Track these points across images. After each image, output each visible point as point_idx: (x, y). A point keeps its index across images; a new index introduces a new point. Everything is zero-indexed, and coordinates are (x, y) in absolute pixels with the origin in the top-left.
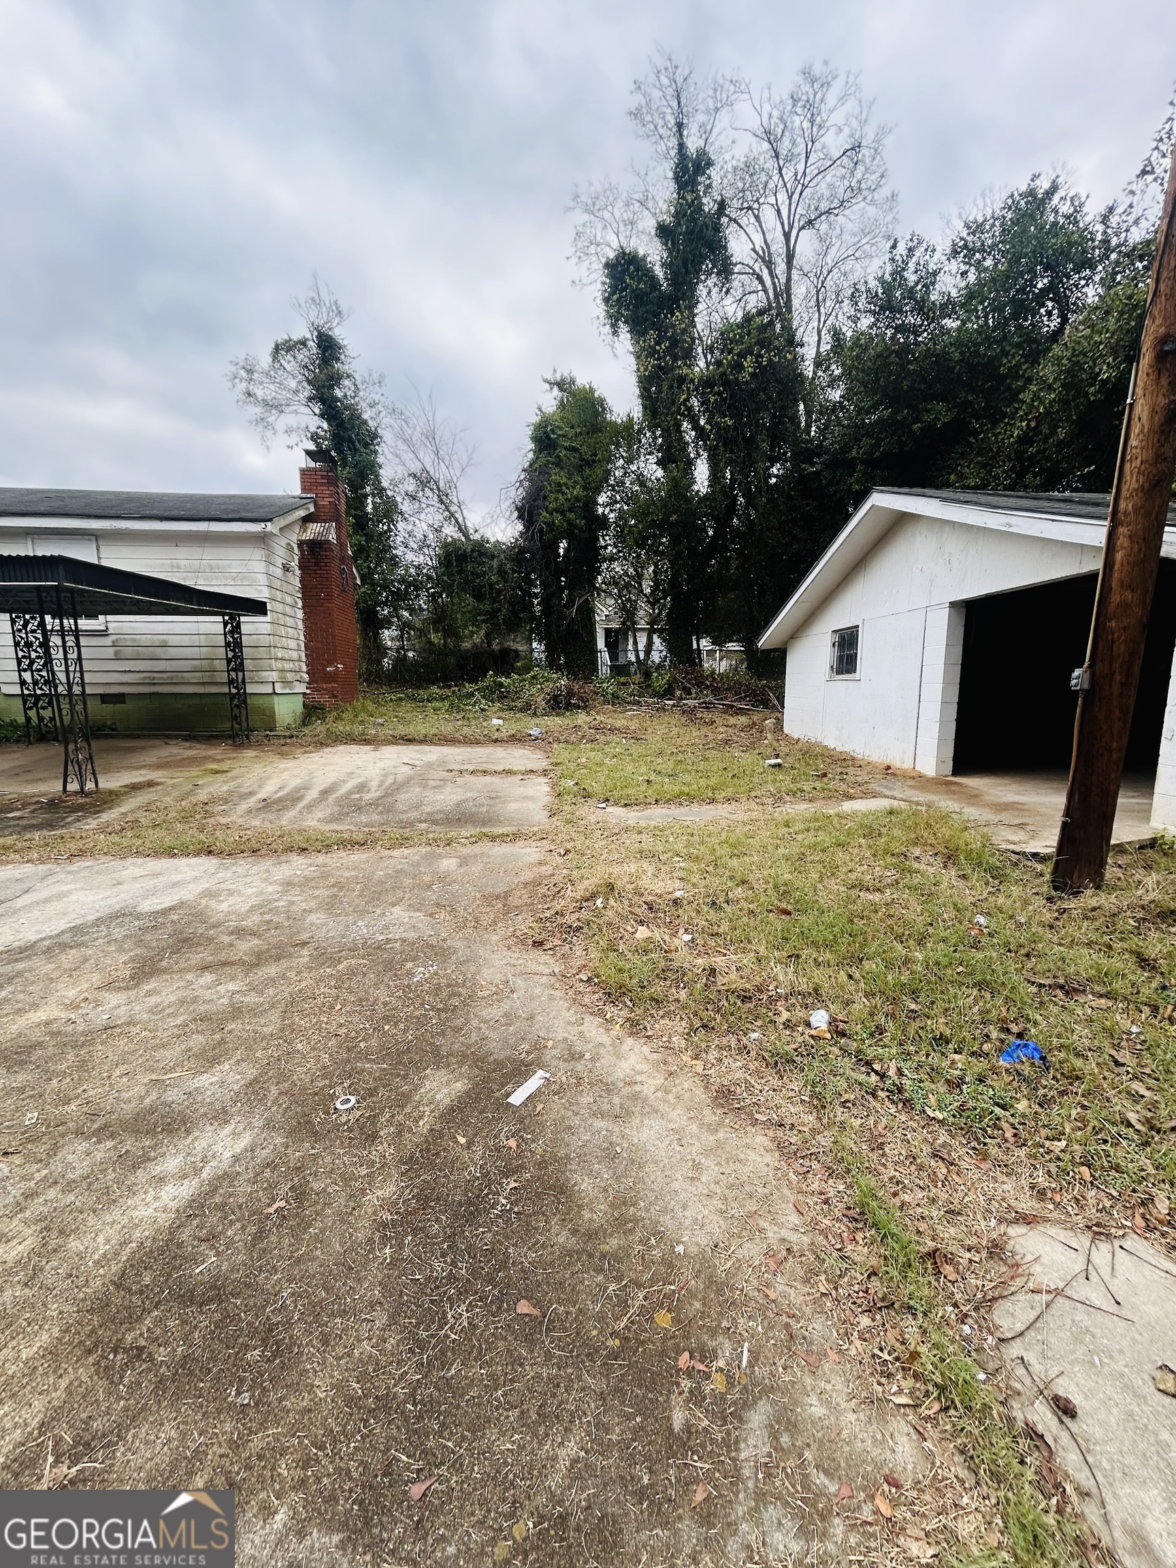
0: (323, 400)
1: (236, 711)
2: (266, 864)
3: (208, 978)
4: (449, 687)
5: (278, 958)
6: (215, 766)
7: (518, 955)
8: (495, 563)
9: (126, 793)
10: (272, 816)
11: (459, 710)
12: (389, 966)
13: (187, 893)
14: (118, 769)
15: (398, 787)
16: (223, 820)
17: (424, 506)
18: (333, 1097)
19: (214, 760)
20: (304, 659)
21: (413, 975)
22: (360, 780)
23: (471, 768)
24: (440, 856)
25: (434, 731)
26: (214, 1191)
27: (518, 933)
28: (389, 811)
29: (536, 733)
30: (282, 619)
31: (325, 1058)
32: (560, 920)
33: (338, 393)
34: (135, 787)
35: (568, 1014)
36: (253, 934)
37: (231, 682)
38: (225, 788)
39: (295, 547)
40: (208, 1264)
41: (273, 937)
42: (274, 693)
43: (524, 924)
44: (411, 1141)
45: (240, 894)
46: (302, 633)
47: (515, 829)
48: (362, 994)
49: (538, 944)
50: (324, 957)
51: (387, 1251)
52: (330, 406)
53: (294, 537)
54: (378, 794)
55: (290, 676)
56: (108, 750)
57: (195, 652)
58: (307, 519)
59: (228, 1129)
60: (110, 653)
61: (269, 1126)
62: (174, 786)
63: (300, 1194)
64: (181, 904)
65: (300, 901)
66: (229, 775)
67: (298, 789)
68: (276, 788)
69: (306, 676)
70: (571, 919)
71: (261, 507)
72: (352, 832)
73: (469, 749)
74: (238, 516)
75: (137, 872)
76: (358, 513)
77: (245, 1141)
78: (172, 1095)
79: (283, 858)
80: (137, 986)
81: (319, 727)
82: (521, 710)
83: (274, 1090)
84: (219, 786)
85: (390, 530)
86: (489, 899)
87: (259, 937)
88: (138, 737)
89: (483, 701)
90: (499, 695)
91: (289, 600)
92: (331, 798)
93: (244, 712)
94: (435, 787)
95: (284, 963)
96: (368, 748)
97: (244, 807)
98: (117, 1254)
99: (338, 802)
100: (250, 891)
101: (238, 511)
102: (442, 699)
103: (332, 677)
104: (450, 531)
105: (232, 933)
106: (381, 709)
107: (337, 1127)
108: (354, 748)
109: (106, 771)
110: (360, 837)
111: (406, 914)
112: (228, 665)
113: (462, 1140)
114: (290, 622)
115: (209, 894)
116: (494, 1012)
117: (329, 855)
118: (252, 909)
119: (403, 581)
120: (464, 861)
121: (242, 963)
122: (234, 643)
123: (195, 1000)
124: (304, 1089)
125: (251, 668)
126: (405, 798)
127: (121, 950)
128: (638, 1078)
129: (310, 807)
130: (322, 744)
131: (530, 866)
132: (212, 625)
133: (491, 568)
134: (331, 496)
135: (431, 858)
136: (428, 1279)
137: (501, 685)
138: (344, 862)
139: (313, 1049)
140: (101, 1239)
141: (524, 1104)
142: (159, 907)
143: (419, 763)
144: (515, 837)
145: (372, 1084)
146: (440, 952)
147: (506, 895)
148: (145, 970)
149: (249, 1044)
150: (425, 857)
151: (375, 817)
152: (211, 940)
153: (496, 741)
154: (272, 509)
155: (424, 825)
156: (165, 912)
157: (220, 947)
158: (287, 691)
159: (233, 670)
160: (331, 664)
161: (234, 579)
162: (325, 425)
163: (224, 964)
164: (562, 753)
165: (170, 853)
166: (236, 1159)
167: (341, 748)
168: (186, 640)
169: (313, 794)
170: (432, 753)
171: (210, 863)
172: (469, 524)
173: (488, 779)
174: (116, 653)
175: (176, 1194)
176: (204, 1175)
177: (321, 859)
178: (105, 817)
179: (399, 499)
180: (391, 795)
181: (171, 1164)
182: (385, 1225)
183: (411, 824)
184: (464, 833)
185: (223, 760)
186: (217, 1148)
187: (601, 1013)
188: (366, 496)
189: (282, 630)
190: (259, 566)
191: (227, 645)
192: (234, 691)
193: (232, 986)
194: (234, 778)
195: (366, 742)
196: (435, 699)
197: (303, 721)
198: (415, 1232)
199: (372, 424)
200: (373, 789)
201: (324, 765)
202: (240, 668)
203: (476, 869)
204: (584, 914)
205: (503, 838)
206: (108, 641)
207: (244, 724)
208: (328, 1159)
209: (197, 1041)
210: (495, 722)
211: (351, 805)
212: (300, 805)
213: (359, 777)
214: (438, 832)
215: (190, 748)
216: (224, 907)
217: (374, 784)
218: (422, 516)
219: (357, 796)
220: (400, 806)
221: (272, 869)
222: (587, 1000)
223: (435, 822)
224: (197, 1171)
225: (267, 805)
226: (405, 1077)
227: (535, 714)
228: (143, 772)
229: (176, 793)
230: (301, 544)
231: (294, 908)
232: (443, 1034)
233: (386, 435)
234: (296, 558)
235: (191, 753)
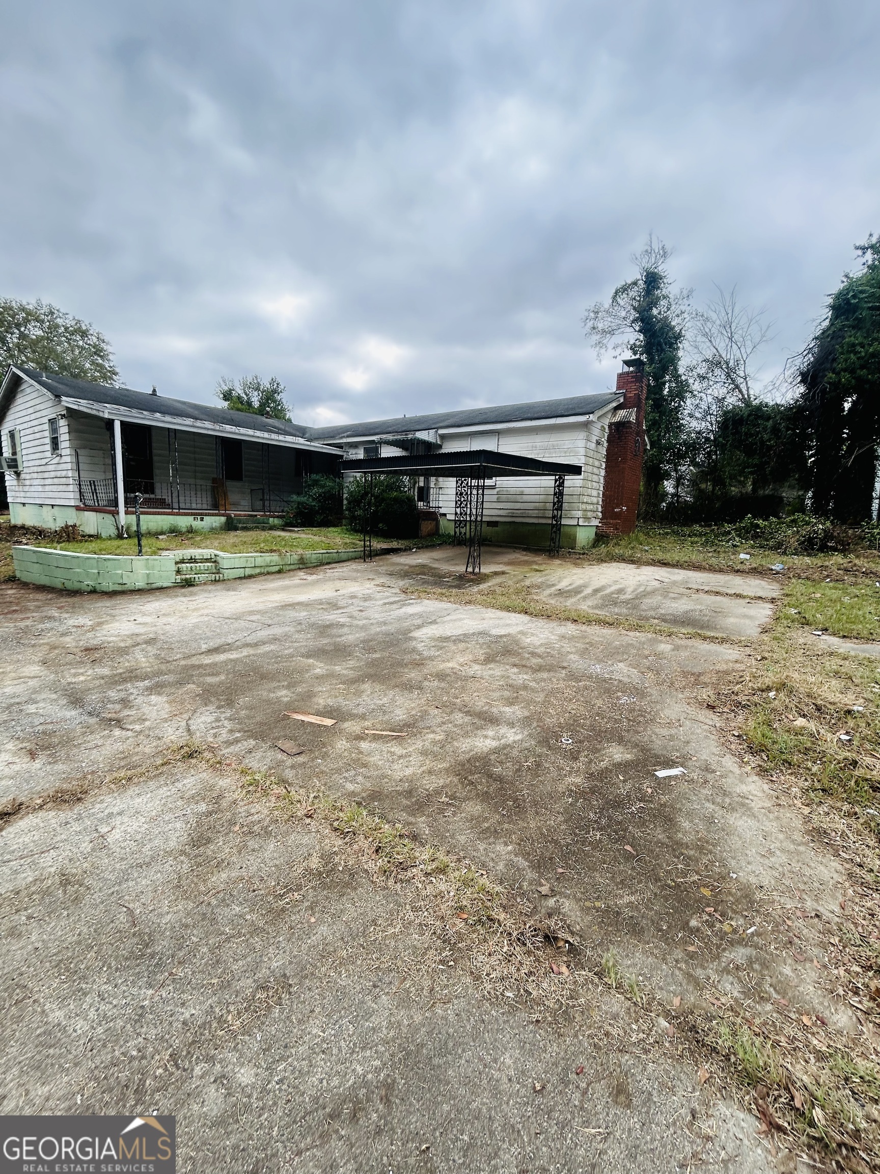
0: (642, 320)
1: (554, 535)
2: (554, 624)
3: (515, 670)
4: (710, 526)
5: (549, 671)
6: (537, 567)
7: (692, 709)
8: (770, 423)
9: (492, 576)
10: (561, 600)
11: (712, 545)
12: (607, 691)
13: (512, 630)
14: (490, 563)
15: (646, 594)
16: (535, 597)
17: (711, 383)
18: (561, 736)
19: (537, 564)
20: (601, 503)
21: (620, 699)
22: (621, 586)
23: (707, 589)
24: (661, 642)
25: (686, 559)
26: (504, 748)
27: (699, 697)
28: (634, 608)
29: (778, 569)
30: (590, 477)
31: (562, 720)
32: (734, 697)
33: (655, 312)
34: (496, 574)
35: (715, 749)
36: (540, 656)
37: (554, 517)
38: (540, 580)
39: (607, 427)
40: (497, 770)
41: (549, 660)
42: (578, 525)
43: (706, 694)
44: (594, 768)
45: (537, 636)
46: (602, 486)
47: (724, 635)
48: (588, 699)
49: (711, 707)
50: (573, 676)
51: (570, 799)
52: (648, 323)
53: (606, 421)
54: (630, 597)
55: (589, 514)
56: (486, 552)
57: (536, 498)
58: (617, 408)
59: (513, 730)
60: (495, 498)
61: (530, 735)
62: (514, 575)
63: (538, 765)
64: (509, 635)
65: (567, 647)
66: (544, 573)
67: (580, 587)
68: (568, 584)
69: (600, 514)
70: (742, 698)
71: (589, 404)
72: (606, 616)
73: (711, 575)
74: (573, 412)
75: (492, 616)
76: (657, 396)
77: (519, 737)
78: (494, 710)
79: (563, 623)
80: (486, 664)
81: (603, 549)
82: (771, 548)
83: (535, 724)
84: (536, 579)
85: (680, 406)
86: (685, 674)
87: (542, 659)
88: (501, 546)
89: (737, 539)
90: (753, 534)
91: (597, 463)
92: (599, 595)
93: (558, 537)
94: (674, 598)
95: (552, 674)
96: (633, 566)
97: (548, 592)
98: (468, 753)
99: (602, 598)
100: (542, 636)
101: (574, 408)
102: (701, 535)
103: (618, 516)
104: (732, 401)
105: (529, 654)
106: (650, 540)
107: (560, 748)
108: (623, 565)
109: (485, 564)
110: (611, 620)
111: (627, 668)
112: (554, 507)
113: (621, 778)
114: (595, 478)
115: (522, 633)
116: (665, 732)
117: (589, 627)
118: (541, 645)
119: (685, 443)
120: (677, 648)
121: (531, 667)
122: (559, 494)
123: (508, 677)
124: (549, 728)
125: (567, 508)
126: (648, 602)
127: (481, 648)
128: (750, 797)
129: (585, 598)
130: (601, 561)
131: (727, 662)
132: (548, 482)
133: (765, 429)
134: (636, 390)
135: (653, 642)
136: (585, 817)
137: (757, 526)
138: (596, 632)
139: (557, 714)
140: (464, 746)
141: (665, 778)
142: (499, 634)
143: (667, 580)
144: (723, 641)
145: (582, 738)
146: (640, 693)
147: (700, 674)
148: (489, 659)
149: (529, 702)
150: (650, 640)
151: (625, 611)
152: (519, 654)
153: (738, 571)
154: (595, 405)
155: (656, 621)
156: (501, 636)
157: (523, 659)
158: (586, 524)
159: (556, 509)
160: (618, 507)
161: (565, 452)
162: (642, 337)
163: (524, 666)
164: (797, 587)
165: (508, 609)
166: (515, 742)
167: (615, 564)
168: (533, 491)
169: (589, 591)
170: (679, 575)
171: (526, 618)
172: (751, 392)
173: (719, 598)
174: (498, 499)
175: (490, 744)
176: (502, 741)
177: (584, 627)
178: (482, 586)
179: (691, 381)
180: (639, 599)
181: (490, 733)
182: (572, 791)
183: (647, 619)
184: (683, 631)
185: (541, 564)
186: (508, 735)
187: (741, 757)
188: (664, 384)
189: (589, 484)
190: (581, 443)
191: (555, 494)
192: (554, 522)
193: (525, 677)
194: (546, 575)
195: (633, 562)
196: (696, 535)
197: (594, 544)
198: (585, 799)
199: (677, 329)
200: (628, 593)
201: (600, 574)
202: (560, 508)
203: (684, 654)
204: (756, 699)
205: (713, 639)
206: (495, 492)
207: (557, 543)
208: (553, 758)
209: (507, 694)
210: (742, 556)
211: (611, 601)
212: (579, 596)
213: (621, 584)
214: (665, 626)
215: (525, 555)
216: (528, 640)
217: (630, 590)
218: (709, 392)
219: (616, 596)
220: (643, 607)
221: (555, 627)
222: (733, 747)
223: (665, 621)
224: (499, 740)
225: (561, 593)
226: (600, 742)
227: (784, 553)
228: (501, 566)
229: (515, 579)
230: (610, 426)
231: (563, 650)
232: (628, 731)
233: (689, 334)
234: (606, 435)
235: (526, 558)
